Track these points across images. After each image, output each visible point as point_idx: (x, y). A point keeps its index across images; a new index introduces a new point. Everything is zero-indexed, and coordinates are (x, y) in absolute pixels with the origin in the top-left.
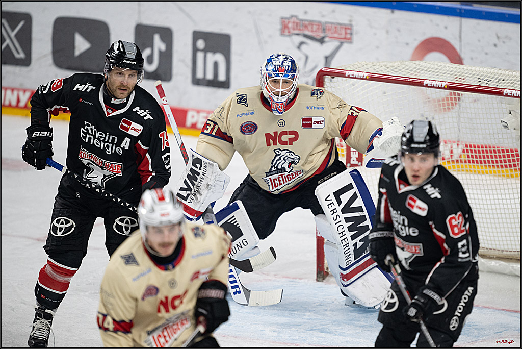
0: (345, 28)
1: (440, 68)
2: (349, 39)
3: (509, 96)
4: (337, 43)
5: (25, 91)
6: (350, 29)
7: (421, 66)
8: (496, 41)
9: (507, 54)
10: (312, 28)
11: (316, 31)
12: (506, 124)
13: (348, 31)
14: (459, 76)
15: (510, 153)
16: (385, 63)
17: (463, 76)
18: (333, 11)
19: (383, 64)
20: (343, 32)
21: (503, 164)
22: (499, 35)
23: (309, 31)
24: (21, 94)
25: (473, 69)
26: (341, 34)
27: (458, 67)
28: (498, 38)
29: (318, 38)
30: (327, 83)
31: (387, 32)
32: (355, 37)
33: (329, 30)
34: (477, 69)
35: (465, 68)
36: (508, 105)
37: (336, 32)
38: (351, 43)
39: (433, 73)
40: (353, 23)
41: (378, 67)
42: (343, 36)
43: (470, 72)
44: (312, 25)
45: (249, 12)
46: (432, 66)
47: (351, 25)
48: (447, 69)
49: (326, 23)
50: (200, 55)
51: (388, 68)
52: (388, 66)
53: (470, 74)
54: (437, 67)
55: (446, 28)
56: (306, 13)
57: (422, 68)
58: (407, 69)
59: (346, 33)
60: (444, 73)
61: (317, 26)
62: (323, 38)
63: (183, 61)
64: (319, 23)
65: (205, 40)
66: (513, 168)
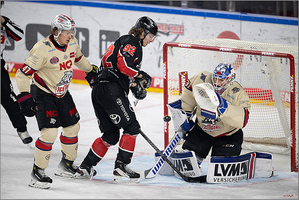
0: (180, 27)
1: (229, 42)
2: (182, 33)
3: (265, 55)
4: (175, 35)
5: (11, 63)
6: (183, 28)
7: (219, 41)
8: (259, 33)
9: (265, 39)
10: (162, 27)
11: (165, 29)
12: (264, 71)
13: (182, 29)
14: (239, 46)
15: (267, 92)
16: (200, 40)
17: (241, 46)
18: (174, 18)
19: (199, 40)
20: (179, 29)
21: (263, 98)
22: (261, 29)
23: (161, 29)
24: (9, 65)
25: (246, 42)
26: (178, 30)
27: (238, 41)
28: (261, 31)
29: (166, 33)
30: (169, 50)
31: (202, 29)
32: (185, 32)
33: (172, 28)
34: (248, 42)
35: (242, 42)
36: (264, 61)
37: (175, 29)
38: (183, 35)
39: (225, 45)
40: (184, 24)
41: (196, 42)
42: (179, 31)
43: (244, 44)
44: (163, 26)
45: (129, 20)
46: (225, 41)
47: (183, 26)
48: (232, 43)
49: (170, 25)
50: (104, 43)
51: (201, 43)
52: (201, 42)
53: (244, 45)
54: (227, 42)
55: (233, 26)
56: (159, 19)
57: (219, 42)
58: (211, 43)
59: (180, 30)
60: (231, 45)
61: (165, 27)
62: (169, 33)
63: (95, 46)
64: (166, 25)
65: (106, 35)
66: (269, 100)
